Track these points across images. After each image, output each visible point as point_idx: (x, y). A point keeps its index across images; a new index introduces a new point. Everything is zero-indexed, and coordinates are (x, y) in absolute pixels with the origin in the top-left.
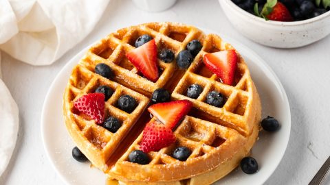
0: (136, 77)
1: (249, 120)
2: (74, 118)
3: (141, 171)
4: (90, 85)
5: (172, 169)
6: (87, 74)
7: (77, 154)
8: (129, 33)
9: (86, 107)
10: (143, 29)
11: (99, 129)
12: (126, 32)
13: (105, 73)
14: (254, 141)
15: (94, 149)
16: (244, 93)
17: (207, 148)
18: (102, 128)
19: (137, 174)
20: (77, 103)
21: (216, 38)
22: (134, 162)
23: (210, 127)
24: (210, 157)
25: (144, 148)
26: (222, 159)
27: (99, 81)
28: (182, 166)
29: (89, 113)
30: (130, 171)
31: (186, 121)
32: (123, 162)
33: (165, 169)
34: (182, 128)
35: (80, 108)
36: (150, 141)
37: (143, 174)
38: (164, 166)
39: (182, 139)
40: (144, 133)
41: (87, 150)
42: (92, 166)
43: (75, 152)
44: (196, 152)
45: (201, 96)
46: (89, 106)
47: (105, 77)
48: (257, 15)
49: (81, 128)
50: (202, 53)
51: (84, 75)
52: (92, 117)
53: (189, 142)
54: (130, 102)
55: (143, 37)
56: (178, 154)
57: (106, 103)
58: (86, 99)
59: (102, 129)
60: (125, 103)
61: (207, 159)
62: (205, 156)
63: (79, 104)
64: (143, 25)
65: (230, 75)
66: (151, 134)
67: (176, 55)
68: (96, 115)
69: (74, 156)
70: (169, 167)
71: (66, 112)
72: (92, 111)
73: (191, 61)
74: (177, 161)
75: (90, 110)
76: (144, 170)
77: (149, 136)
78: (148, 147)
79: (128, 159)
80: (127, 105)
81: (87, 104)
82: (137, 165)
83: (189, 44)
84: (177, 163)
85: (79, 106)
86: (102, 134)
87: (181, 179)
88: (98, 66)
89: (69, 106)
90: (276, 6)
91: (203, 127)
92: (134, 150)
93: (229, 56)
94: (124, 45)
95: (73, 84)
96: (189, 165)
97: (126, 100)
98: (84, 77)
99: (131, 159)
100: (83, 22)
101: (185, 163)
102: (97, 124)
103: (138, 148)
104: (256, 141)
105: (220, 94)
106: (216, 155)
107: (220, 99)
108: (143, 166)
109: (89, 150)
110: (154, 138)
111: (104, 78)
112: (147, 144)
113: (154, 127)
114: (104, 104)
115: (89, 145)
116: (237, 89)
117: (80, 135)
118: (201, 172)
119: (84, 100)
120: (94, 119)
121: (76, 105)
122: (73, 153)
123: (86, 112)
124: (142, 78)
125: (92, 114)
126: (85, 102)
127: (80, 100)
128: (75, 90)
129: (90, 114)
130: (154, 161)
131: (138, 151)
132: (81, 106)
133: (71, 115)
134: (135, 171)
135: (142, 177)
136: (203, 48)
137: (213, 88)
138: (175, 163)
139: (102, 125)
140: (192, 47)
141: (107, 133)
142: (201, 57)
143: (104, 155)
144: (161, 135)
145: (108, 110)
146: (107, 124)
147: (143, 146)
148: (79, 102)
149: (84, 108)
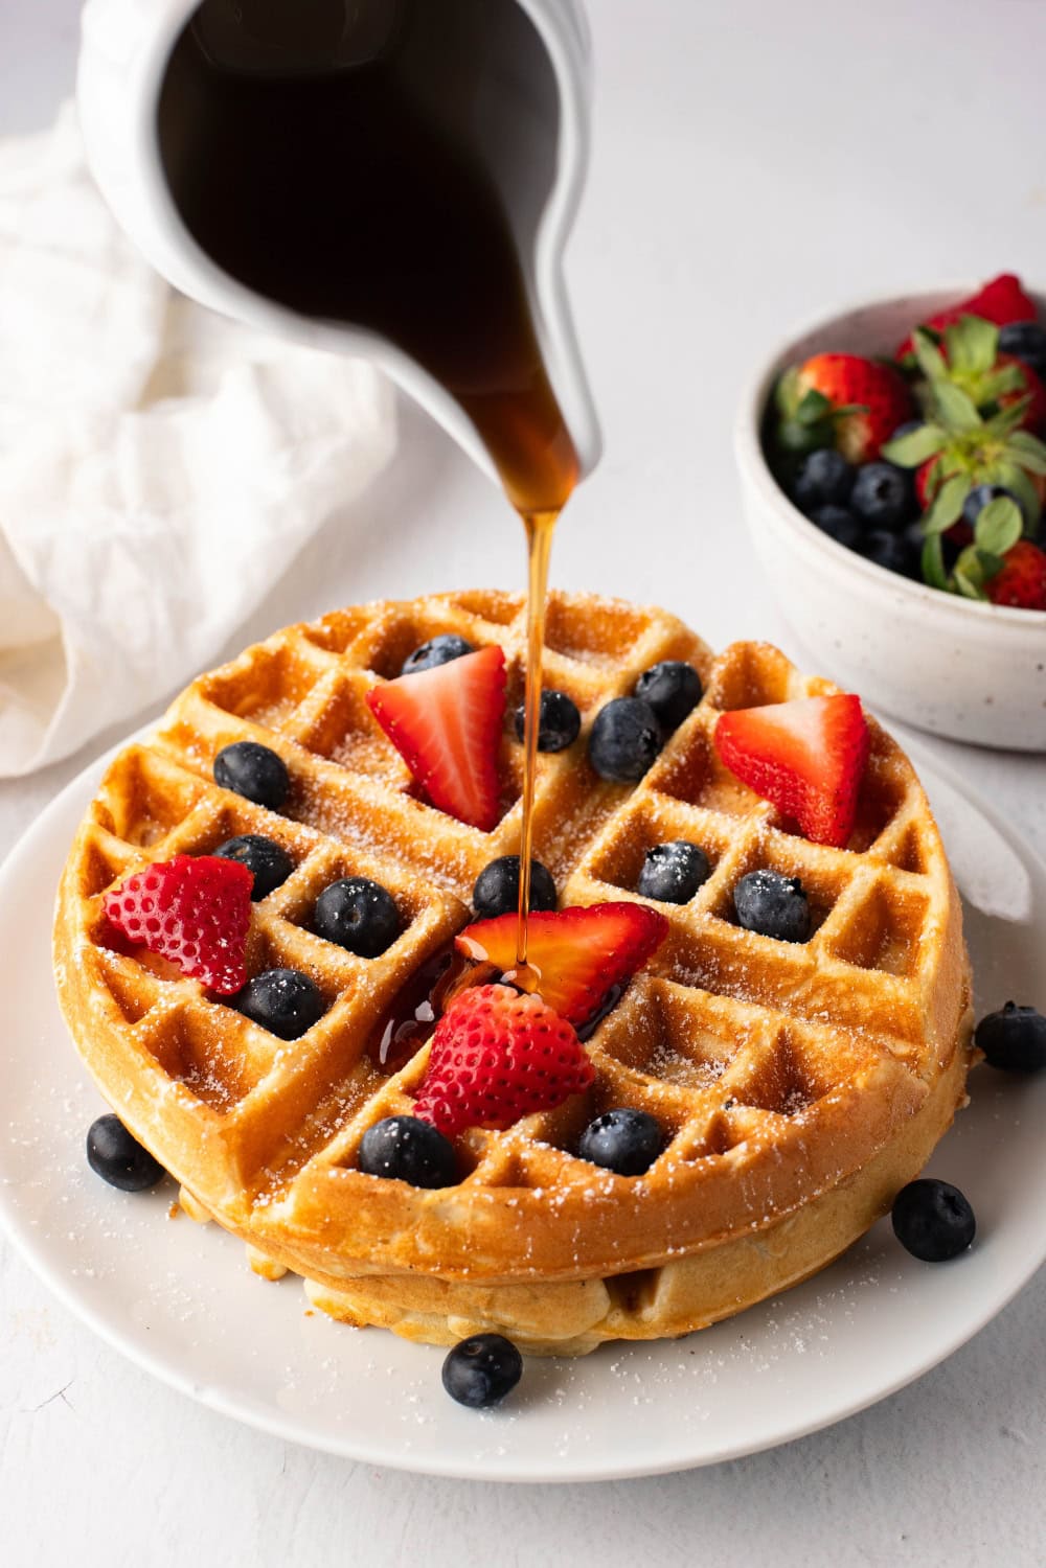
0: (402, 804)
1: (936, 998)
2: (101, 965)
3: (421, 1217)
4: (184, 832)
5: (574, 1208)
6: (174, 788)
7: (109, 1150)
8: (376, 627)
9: (162, 919)
10: (439, 612)
11: (218, 1017)
12: (363, 622)
13: (261, 784)
14: (949, 1113)
15: (191, 1105)
16: (906, 883)
17: (744, 1117)
18: (232, 1013)
19: (398, 1238)
20: (120, 900)
21: (765, 657)
22: (387, 1174)
23: (755, 1028)
24: (763, 1161)
25: (438, 1112)
26: (815, 1175)
27: (227, 816)
28: (623, 1198)
29: (174, 945)
30: (365, 1216)
31: (636, 997)
32: (333, 1173)
33: (541, 1210)
34: (622, 1030)
35: (135, 924)
36: (466, 1077)
37: (428, 1238)
38: (537, 1193)
39: (623, 1074)
40: (438, 1041)
41: (157, 1119)
42: (177, 1210)
43: (102, 1139)
44: (690, 1134)
45: (707, 894)
46: (173, 911)
47: (257, 801)
48: (934, 584)
49: (130, 1012)
50: (705, 716)
51: (163, 791)
52: (189, 964)
53: (656, 1090)
54: (370, 910)
55: (438, 642)
56: (606, 1139)
57: (257, 907)
58: (161, 880)
59: (233, 1018)
60: (346, 914)
61: (746, 1169)
62: (738, 1156)
63: (130, 905)
64: (440, 597)
65: (838, 800)
66: (474, 1041)
67: (588, 718)
68: (205, 956)
69: (95, 1157)
70: (560, 1200)
71: (68, 947)
72: (189, 934)
73: (655, 747)
74: (603, 1173)
75: (178, 935)
76: (433, 1213)
77: (466, 1051)
78: (458, 1105)
79: (355, 1160)
80: (357, 923)
81: (165, 904)
82: (400, 1187)
83: (647, 676)
84: (602, 1183)
85: (126, 916)
86: (235, 1041)
87: (617, 1267)
88: (227, 751)
89: (79, 913)
90: (1012, 553)
91: (721, 1030)
92: (386, 1115)
93: (832, 722)
94: (350, 674)
95: (107, 825)
96: (660, 1194)
97: (353, 899)
98: (162, 804)
99: (370, 1159)
100: (183, 613)
101: (639, 1185)
102: (211, 995)
103: (406, 1108)
104: (959, 1113)
105: (796, 883)
106: (788, 1149)
107: (797, 909)
108: (431, 1196)
109: (167, 1115)
110: (487, 1060)
111: (251, 805)
112: (453, 1090)
113: (487, 1010)
114: (249, 912)
115: (166, 1088)
116: (875, 862)
117: (125, 1045)
118: (715, 1234)
119: (151, 884)
120: (197, 972)
121: (115, 909)
122: (90, 1143)
123: (159, 942)
124: (431, 812)
125: (189, 951)
126: (155, 895)
127: (134, 886)
128: (116, 848)
129: (177, 953)
130: (488, 1168)
131: (405, 1124)
132: (138, 913)
133: (85, 954)
134: (389, 1217)
135: (425, 1249)
136: (707, 699)
137: (758, 858)
138: (592, 1185)
139: (235, 1001)
140: (656, 691)
141: (258, 1039)
142: (700, 733)
143: (236, 1140)
144: (522, 1046)
145: (265, 940)
146: (258, 1000)
147: (431, 1102)
148: (128, 894)
149: (153, 925)
